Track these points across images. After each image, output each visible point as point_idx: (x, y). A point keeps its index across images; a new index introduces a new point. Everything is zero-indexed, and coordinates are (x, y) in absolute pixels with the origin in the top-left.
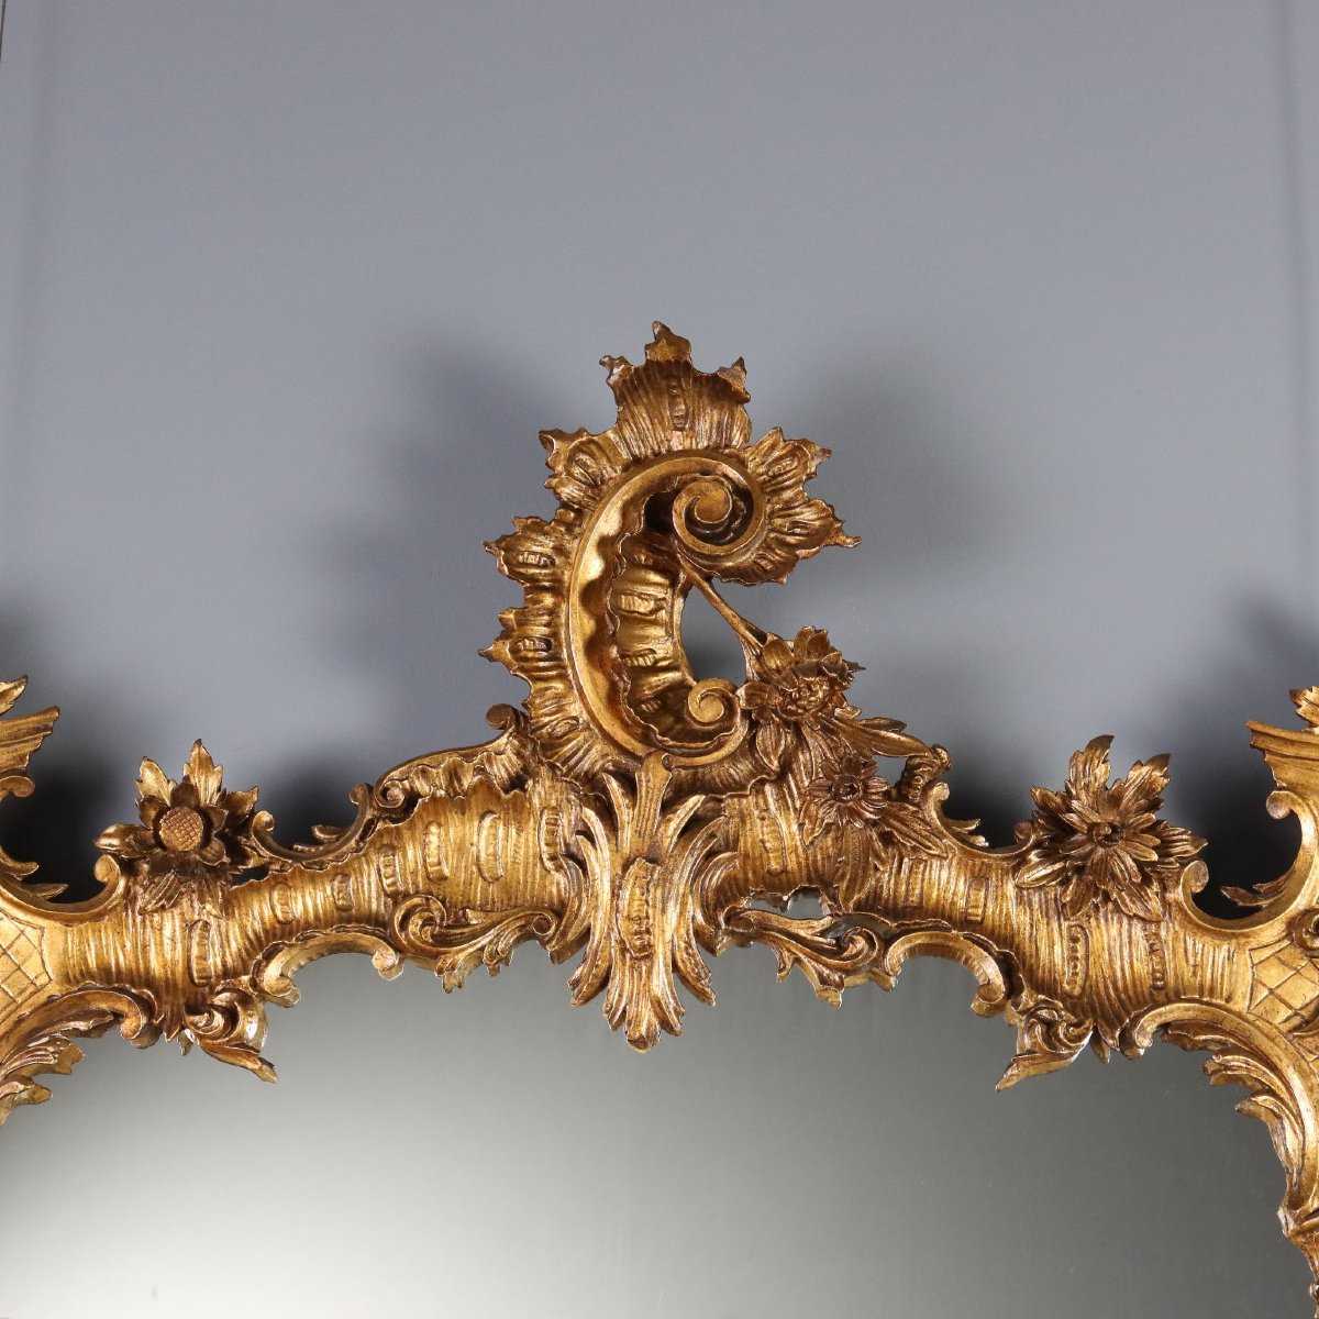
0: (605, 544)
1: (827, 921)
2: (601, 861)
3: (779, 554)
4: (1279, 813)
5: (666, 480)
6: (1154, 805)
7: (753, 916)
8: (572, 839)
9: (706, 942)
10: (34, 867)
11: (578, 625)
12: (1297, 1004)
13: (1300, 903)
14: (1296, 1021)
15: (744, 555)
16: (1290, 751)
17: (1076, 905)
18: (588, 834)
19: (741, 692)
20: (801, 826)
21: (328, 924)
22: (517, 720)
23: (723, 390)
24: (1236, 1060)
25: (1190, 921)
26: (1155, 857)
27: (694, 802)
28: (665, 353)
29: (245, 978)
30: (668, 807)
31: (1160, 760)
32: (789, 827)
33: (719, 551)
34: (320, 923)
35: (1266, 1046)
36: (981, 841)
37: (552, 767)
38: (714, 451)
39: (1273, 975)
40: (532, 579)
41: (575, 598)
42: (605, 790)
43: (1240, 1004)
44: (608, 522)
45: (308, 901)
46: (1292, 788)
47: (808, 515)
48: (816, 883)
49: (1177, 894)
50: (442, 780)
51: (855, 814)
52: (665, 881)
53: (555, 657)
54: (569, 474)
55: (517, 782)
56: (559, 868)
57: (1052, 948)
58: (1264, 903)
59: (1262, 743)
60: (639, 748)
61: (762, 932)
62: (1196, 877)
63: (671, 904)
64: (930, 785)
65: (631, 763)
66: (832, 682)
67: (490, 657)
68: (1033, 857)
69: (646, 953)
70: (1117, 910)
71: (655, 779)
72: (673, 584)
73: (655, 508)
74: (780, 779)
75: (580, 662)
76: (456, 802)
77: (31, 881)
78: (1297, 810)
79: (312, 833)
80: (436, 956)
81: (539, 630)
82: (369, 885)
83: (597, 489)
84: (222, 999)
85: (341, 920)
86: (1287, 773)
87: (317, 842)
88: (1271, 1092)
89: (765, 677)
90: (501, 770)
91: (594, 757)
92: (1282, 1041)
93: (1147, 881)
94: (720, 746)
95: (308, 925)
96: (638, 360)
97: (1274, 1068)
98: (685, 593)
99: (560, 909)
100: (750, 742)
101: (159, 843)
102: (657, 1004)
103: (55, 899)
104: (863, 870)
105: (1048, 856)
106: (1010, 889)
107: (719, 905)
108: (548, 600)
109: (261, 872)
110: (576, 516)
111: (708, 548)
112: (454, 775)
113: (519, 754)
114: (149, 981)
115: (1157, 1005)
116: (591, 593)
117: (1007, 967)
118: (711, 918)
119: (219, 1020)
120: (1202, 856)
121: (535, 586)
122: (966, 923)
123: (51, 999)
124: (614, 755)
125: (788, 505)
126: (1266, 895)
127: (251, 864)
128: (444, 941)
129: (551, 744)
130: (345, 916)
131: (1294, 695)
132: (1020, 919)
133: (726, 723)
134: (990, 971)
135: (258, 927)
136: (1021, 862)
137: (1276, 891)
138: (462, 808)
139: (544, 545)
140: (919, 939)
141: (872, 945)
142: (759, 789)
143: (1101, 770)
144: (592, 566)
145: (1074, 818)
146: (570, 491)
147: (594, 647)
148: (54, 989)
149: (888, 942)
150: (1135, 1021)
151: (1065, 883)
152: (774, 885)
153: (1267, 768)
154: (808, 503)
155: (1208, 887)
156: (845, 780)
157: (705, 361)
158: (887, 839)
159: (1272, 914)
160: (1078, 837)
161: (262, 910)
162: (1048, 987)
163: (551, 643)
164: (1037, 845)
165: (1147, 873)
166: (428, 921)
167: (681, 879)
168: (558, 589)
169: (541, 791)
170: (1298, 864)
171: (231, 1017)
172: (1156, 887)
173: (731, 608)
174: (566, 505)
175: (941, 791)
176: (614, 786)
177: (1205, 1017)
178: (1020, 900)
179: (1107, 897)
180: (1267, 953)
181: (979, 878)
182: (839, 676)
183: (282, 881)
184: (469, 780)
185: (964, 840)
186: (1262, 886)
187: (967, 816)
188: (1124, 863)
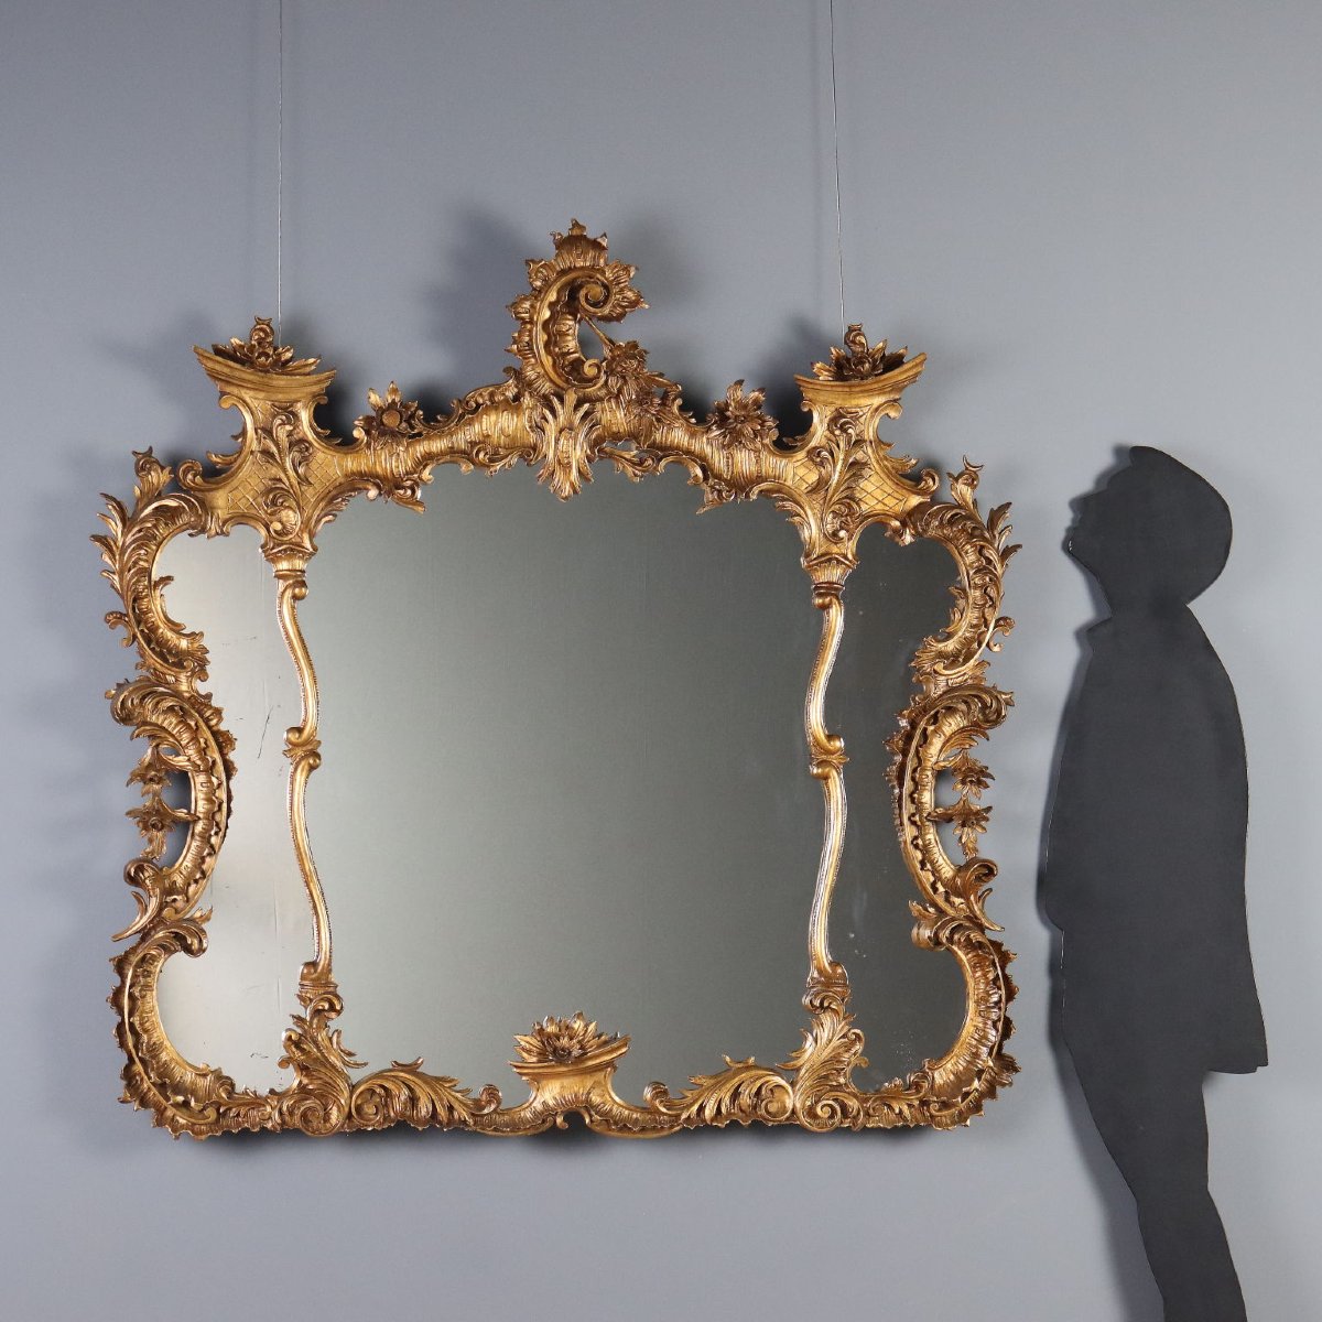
0: (552, 306)
1: (635, 452)
2: (551, 428)
3: (619, 310)
4: (806, 410)
5: (575, 279)
6: (759, 408)
7: (607, 449)
8: (538, 420)
9: (590, 459)
10: (328, 432)
11: (542, 338)
12: (810, 483)
13: (813, 443)
14: (810, 488)
15: (606, 310)
16: (810, 386)
17: (729, 446)
18: (544, 418)
19: (604, 364)
20: (625, 415)
21: (447, 454)
22: (518, 375)
23: (596, 245)
24: (787, 504)
25: (772, 451)
26: (759, 428)
27: (587, 406)
28: (576, 232)
29: (416, 475)
30: (577, 407)
31: (761, 390)
32: (620, 414)
33: (597, 310)
34: (442, 454)
35: (798, 498)
36: (693, 420)
37: (530, 393)
38: (592, 268)
39: (801, 472)
40: (523, 319)
41: (540, 327)
42: (551, 401)
43: (789, 483)
44: (552, 296)
45: (437, 445)
46: (810, 401)
47: (630, 294)
48: (633, 436)
49: (767, 441)
50: (487, 398)
51: (647, 411)
52: (576, 439)
53: (532, 349)
54: (536, 275)
55: (517, 398)
56: (533, 431)
57: (719, 460)
58: (799, 444)
59: (799, 383)
60: (565, 385)
61: (611, 456)
62: (774, 434)
63: (578, 447)
64: (674, 400)
65: (560, 390)
66: (639, 361)
67: (508, 351)
68: (714, 428)
69: (569, 465)
70: (744, 447)
71: (571, 398)
72: (575, 319)
73: (573, 290)
74: (617, 397)
75: (543, 352)
76: (494, 406)
77: (328, 438)
78: (812, 409)
79: (436, 417)
80: (488, 467)
81: (527, 339)
82: (462, 438)
83: (547, 284)
84: (409, 483)
85: (451, 453)
86: (808, 395)
87: (438, 421)
88: (799, 515)
89: (613, 358)
90: (510, 394)
91: (546, 388)
92: (804, 496)
93: (756, 437)
94: (595, 385)
95: (438, 455)
96: (565, 235)
97: (801, 507)
98: (579, 322)
99: (534, 448)
100: (606, 382)
101: (382, 424)
102: (572, 485)
103: (338, 444)
104: (649, 434)
105: (719, 428)
106: (705, 439)
107: (595, 446)
108: (529, 326)
109: (419, 434)
110: (538, 294)
111: (592, 309)
112: (492, 395)
113: (516, 387)
114: (377, 477)
115: (760, 483)
116: (546, 324)
117: (704, 470)
118: (593, 452)
119: (409, 492)
120: (776, 427)
121: (524, 322)
122: (688, 452)
123: (340, 484)
124: (554, 387)
125: (622, 290)
126: (800, 441)
127: (416, 431)
128: (492, 460)
129: (530, 384)
130: (452, 451)
131: (812, 364)
132: (708, 450)
133: (597, 377)
134: (699, 472)
135: (419, 455)
136: (709, 429)
137: (803, 440)
138: (496, 409)
139: (527, 305)
140: (670, 459)
141: (654, 462)
142: (609, 400)
143: (739, 393)
144: (547, 314)
145: (729, 413)
146: (538, 283)
147: (547, 345)
148: (342, 480)
149: (660, 460)
150: (750, 490)
151: (725, 437)
152: (616, 437)
153: (801, 393)
154: (630, 290)
155: (778, 438)
156: (643, 399)
157: (590, 234)
158: (658, 420)
159: (802, 448)
160: (731, 421)
161: (421, 448)
162: (719, 477)
163: (529, 344)
164: (715, 423)
165: (756, 433)
166: (486, 454)
167: (581, 438)
168: (531, 322)
169: (527, 401)
170: (812, 429)
171: (414, 492)
172: (759, 439)
173: (601, 331)
174: (534, 289)
175: (679, 402)
176: (555, 401)
177: (776, 487)
178: (708, 443)
179: (740, 443)
180: (799, 463)
181: (693, 435)
182: (642, 363)
183: (429, 438)
184: (499, 398)
185: (687, 420)
186: (798, 437)
187: (688, 411)
188: (748, 430)
